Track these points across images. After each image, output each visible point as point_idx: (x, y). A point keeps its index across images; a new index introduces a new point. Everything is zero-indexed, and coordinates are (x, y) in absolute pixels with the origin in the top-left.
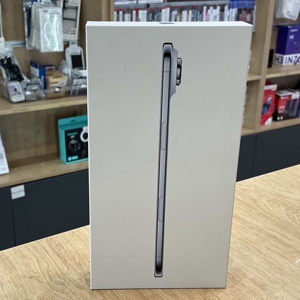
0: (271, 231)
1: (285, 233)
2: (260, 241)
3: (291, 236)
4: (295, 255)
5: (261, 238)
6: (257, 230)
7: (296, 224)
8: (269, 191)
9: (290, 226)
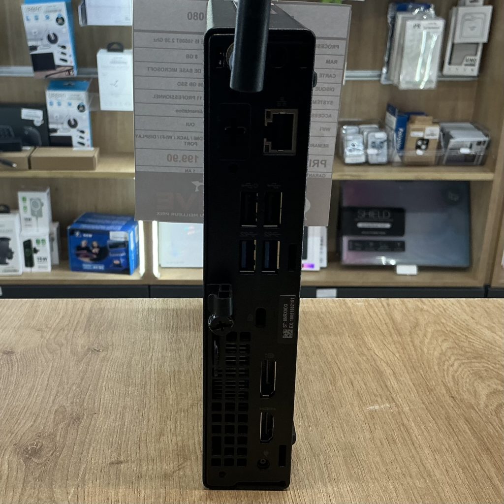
0: (384, 365)
1: (403, 373)
2: (352, 372)
3: (408, 377)
4: (379, 400)
5: (359, 370)
6: (367, 358)
7: (438, 368)
8: (459, 320)
9: (425, 367)
